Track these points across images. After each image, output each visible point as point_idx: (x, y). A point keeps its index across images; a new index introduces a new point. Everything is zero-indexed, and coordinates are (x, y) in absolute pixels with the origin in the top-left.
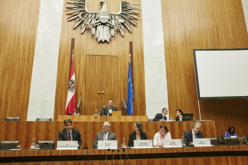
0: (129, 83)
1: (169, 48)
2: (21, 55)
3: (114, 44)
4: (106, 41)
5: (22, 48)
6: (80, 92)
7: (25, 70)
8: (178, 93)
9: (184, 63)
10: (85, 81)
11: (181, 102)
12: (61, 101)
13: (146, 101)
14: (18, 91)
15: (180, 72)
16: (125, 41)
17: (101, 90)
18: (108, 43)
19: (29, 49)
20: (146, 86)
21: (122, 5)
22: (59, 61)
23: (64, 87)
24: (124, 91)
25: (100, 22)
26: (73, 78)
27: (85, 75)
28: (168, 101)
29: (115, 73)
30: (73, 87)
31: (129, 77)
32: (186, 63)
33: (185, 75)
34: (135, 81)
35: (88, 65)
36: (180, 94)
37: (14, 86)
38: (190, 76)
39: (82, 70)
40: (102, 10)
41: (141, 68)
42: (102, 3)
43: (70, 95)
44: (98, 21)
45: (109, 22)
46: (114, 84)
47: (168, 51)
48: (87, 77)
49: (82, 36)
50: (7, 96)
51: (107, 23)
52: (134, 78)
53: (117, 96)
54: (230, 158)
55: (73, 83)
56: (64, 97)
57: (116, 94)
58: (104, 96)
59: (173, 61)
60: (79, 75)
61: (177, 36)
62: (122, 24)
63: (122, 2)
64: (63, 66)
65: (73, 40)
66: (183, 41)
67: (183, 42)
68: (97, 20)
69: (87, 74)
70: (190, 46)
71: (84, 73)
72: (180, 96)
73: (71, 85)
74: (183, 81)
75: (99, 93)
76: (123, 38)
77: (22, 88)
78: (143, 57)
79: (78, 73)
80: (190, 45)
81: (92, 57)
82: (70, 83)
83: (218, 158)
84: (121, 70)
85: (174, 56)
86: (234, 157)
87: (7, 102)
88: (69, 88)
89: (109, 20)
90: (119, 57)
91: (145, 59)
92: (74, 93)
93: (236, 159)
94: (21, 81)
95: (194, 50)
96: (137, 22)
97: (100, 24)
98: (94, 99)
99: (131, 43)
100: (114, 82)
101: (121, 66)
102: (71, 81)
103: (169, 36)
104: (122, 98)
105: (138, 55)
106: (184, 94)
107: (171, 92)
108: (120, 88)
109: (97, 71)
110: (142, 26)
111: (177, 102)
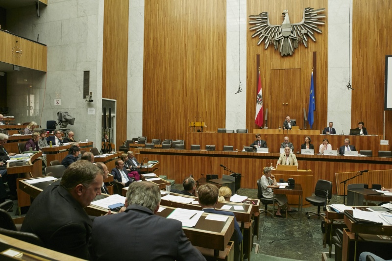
0: (311, 95)
1: (358, 54)
2: (216, 75)
3: (297, 56)
4: (289, 55)
5: (216, 68)
6: (267, 104)
7: (220, 87)
8: (364, 103)
9: (375, 70)
10: (271, 94)
11: (366, 112)
12: (251, 112)
13: (328, 111)
14: (217, 105)
15: (368, 80)
16: (308, 52)
17: (285, 102)
18: (291, 56)
19: (222, 68)
20: (328, 96)
21: (305, 13)
22: (247, 77)
23: (253, 100)
24: (306, 102)
25: (283, 36)
26: (260, 93)
27: (270, 89)
28: (352, 110)
29: (298, 85)
30: (261, 100)
31: (311, 89)
32: (378, 69)
33: (375, 83)
34: (317, 92)
35: (273, 79)
36: (366, 104)
37: (214, 101)
38: (381, 84)
39: (267, 84)
40: (284, 22)
41: (324, 79)
42: (284, 15)
43: (259, 107)
44: (281, 35)
45: (292, 35)
46: (297, 96)
47: (357, 57)
48: (273, 90)
49: (266, 51)
50: (209, 109)
51: (290, 36)
52: (317, 89)
53: (300, 107)
54: (370, 165)
55: (260, 97)
56: (253, 109)
57: (298, 105)
58: (287, 107)
59: (361, 68)
60: (265, 89)
61: (370, 38)
62: (305, 34)
63: (305, 9)
64: (251, 81)
65: (258, 56)
66: (377, 43)
67: (377, 45)
68: (280, 33)
69: (273, 88)
70: (386, 49)
71: (269, 86)
72: (366, 106)
73: (259, 99)
74: (372, 90)
75: (284, 105)
76: (307, 49)
77: (220, 102)
78: (327, 67)
79: (264, 87)
80: (387, 47)
81: (276, 72)
82: (258, 97)
83: (361, 164)
84: (304, 82)
85: (363, 63)
86: (374, 165)
87: (210, 114)
88: (257, 101)
89: (292, 32)
90: (302, 69)
91: (329, 69)
92: (262, 106)
93: (375, 166)
94: (218, 97)
95: (387, 57)
96: (323, 29)
97: (283, 37)
98: (279, 110)
99: (315, 54)
100: (297, 93)
101: (304, 78)
102: (259, 95)
103: (360, 41)
104: (304, 109)
105: (322, 65)
106: (371, 104)
107: (356, 101)
108: (303, 99)
109: (281, 84)
110: (327, 33)
111: (362, 112)
